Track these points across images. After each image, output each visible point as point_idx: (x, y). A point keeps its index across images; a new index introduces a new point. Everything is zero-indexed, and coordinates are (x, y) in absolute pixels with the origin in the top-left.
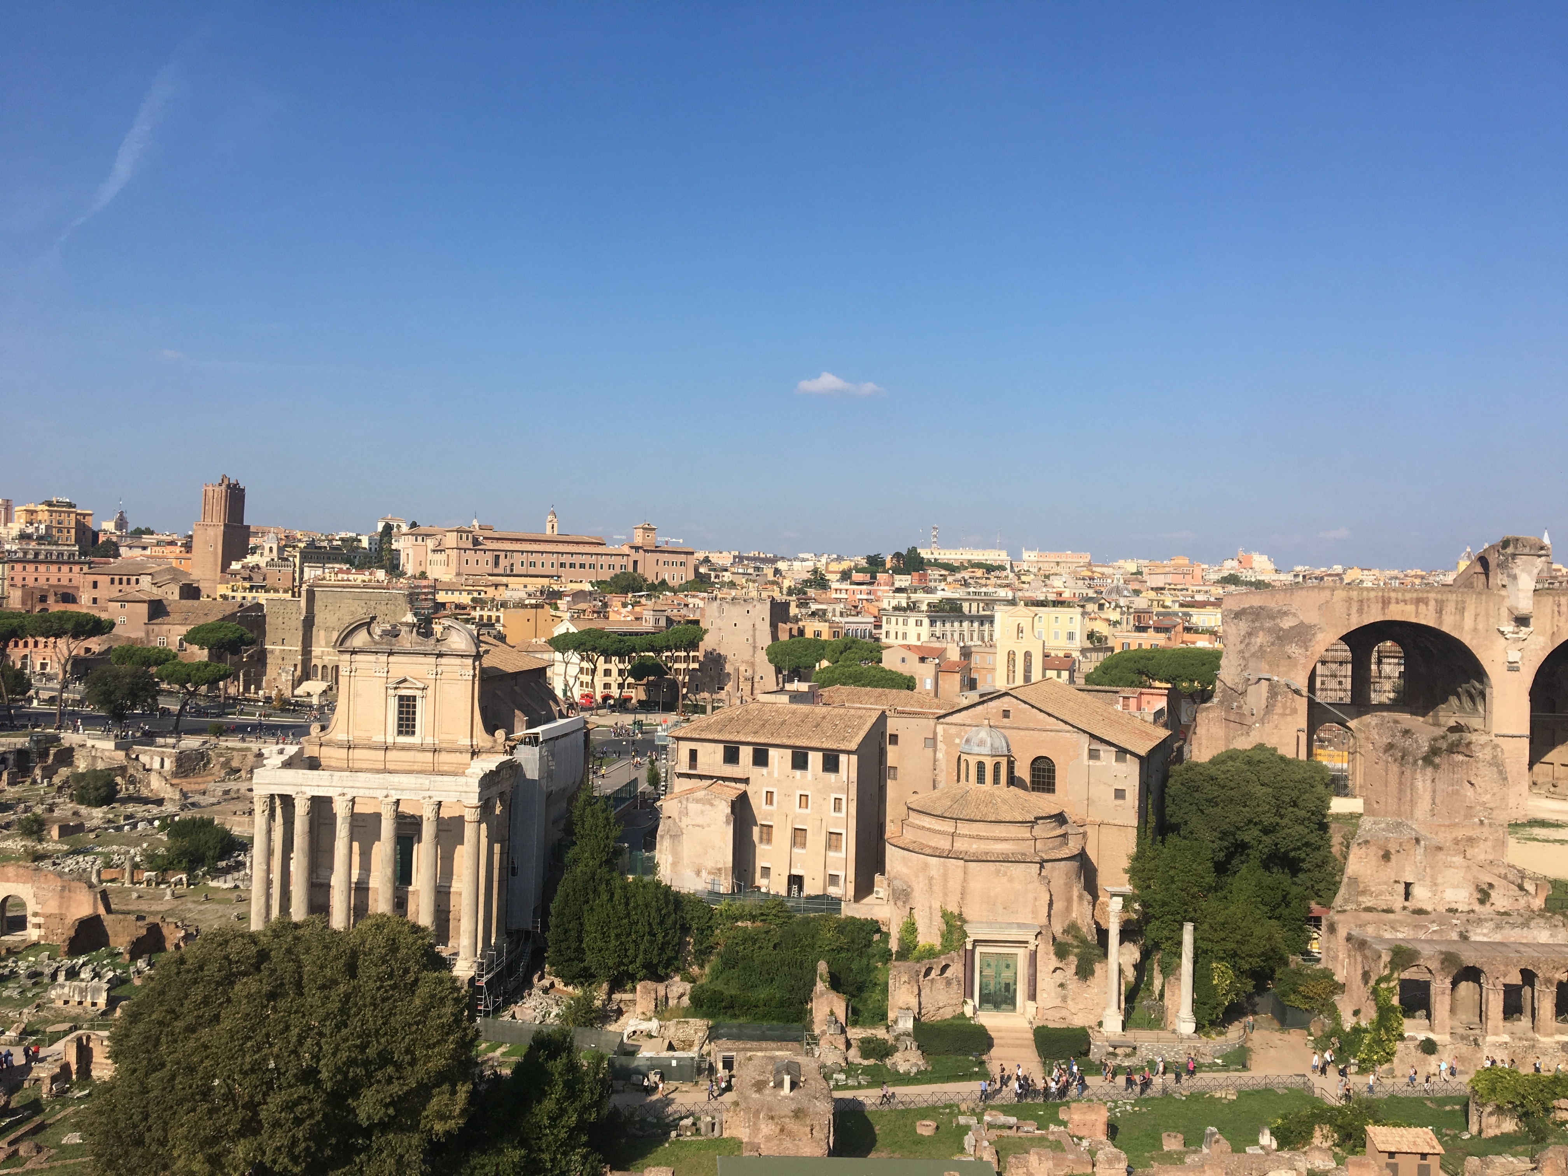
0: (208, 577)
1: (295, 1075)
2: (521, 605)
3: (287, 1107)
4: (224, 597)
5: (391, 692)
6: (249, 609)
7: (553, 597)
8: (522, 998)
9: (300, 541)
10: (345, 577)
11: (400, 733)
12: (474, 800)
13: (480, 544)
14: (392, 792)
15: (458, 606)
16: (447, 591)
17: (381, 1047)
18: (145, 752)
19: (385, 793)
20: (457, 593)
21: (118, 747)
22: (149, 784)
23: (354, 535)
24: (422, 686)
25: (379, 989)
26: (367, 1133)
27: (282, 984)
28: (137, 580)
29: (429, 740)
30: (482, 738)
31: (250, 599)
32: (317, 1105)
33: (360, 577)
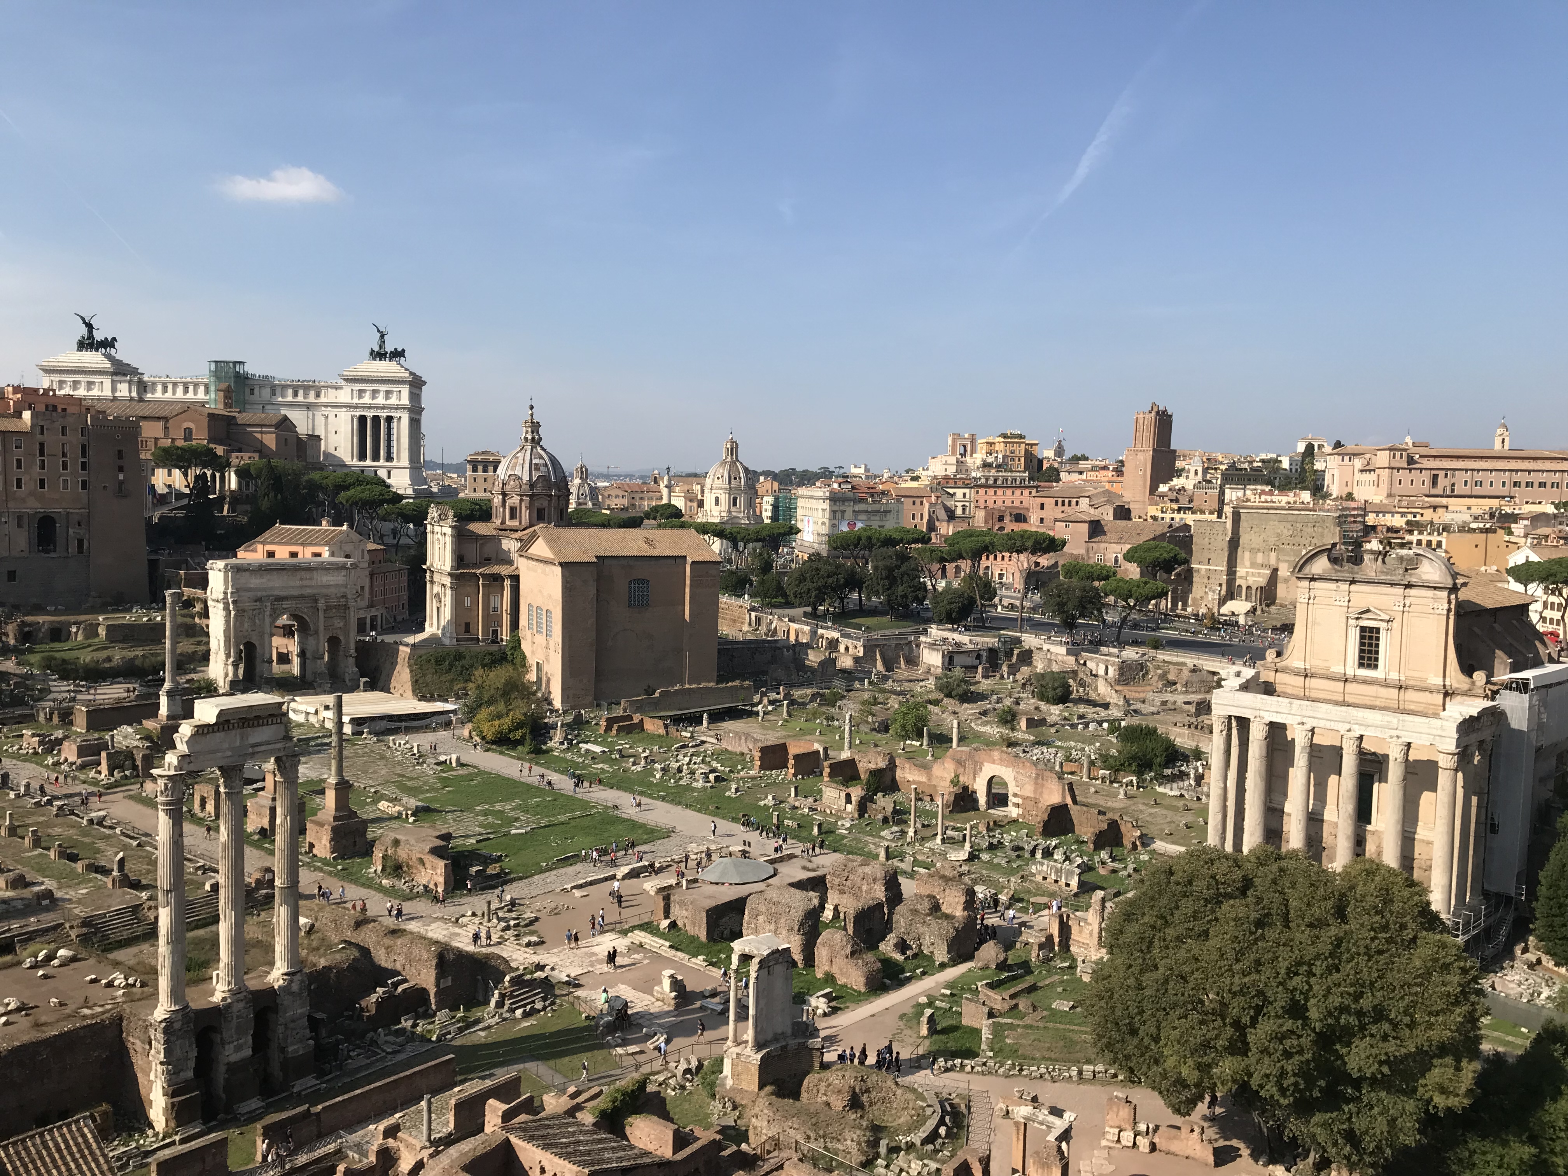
0: (1137, 499)
1: (1283, 1007)
2: (1464, 529)
3: (1276, 1037)
4: (1154, 518)
5: (1352, 622)
6: (1178, 529)
7: (1507, 520)
8: (1502, 968)
9: (1221, 463)
10: (1269, 498)
11: (1361, 665)
12: (1451, 746)
13: (1416, 463)
14: (1355, 727)
15: (1390, 529)
16: (1377, 513)
17: (1376, 1002)
18: (1092, 659)
19: (1347, 727)
20: (1388, 516)
21: (1069, 653)
22: (1096, 689)
23: (1275, 456)
24: (1387, 618)
25: (1373, 939)
26: (1357, 1084)
27: (1268, 915)
28: (1077, 503)
29: (1394, 676)
30: (1456, 678)
31: (1177, 520)
32: (1306, 1041)
33: (1284, 499)
